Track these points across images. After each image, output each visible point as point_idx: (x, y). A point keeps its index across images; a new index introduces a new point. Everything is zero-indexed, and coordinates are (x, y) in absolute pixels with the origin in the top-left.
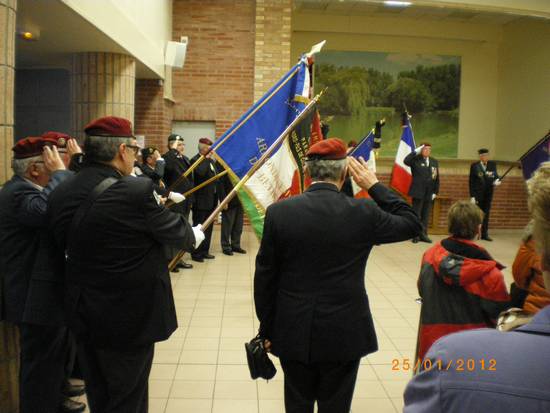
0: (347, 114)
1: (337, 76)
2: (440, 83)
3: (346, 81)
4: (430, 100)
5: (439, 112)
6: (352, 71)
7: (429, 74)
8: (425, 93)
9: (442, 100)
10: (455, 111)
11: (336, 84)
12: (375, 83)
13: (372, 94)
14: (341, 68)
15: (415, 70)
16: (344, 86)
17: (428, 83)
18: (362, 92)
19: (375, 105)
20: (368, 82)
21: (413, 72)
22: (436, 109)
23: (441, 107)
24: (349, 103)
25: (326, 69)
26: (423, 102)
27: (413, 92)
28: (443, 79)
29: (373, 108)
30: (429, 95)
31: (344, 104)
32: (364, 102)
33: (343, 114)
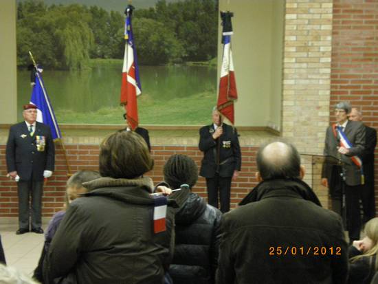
0: (65, 68)
1: (48, 18)
2: (190, 23)
3: (61, 24)
4: (177, 47)
5: (191, 64)
6: (68, 10)
7: (175, 13)
8: (170, 38)
9: (194, 47)
10: (213, 61)
11: (48, 28)
12: (101, 27)
13: (97, 41)
14: (53, 7)
15: (154, 7)
16: (58, 31)
17: (174, 24)
18: (83, 38)
19: (103, 57)
20: (90, 24)
21: (152, 10)
22: (185, 59)
23: (192, 57)
24: (67, 54)
25: (32, 9)
26: (166, 50)
27: (154, 38)
28: (194, 18)
29: (99, 60)
30: (175, 42)
31: (60, 55)
32: (87, 52)
33: (58, 69)
